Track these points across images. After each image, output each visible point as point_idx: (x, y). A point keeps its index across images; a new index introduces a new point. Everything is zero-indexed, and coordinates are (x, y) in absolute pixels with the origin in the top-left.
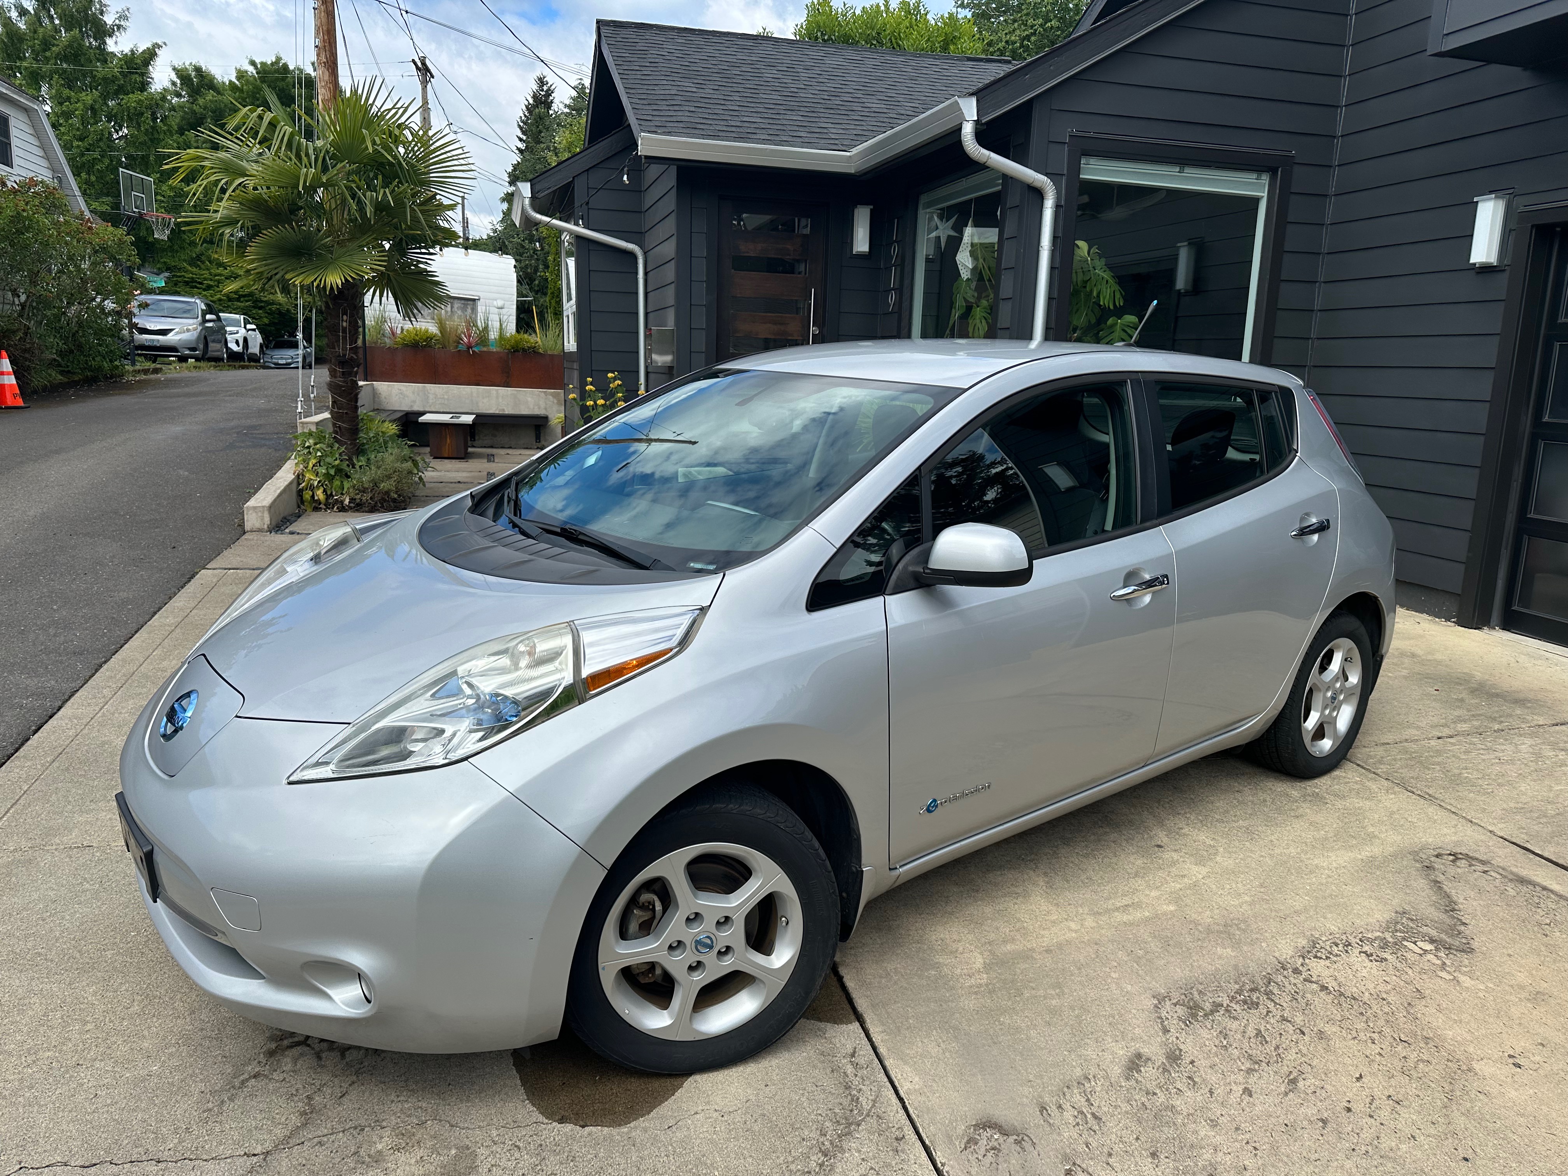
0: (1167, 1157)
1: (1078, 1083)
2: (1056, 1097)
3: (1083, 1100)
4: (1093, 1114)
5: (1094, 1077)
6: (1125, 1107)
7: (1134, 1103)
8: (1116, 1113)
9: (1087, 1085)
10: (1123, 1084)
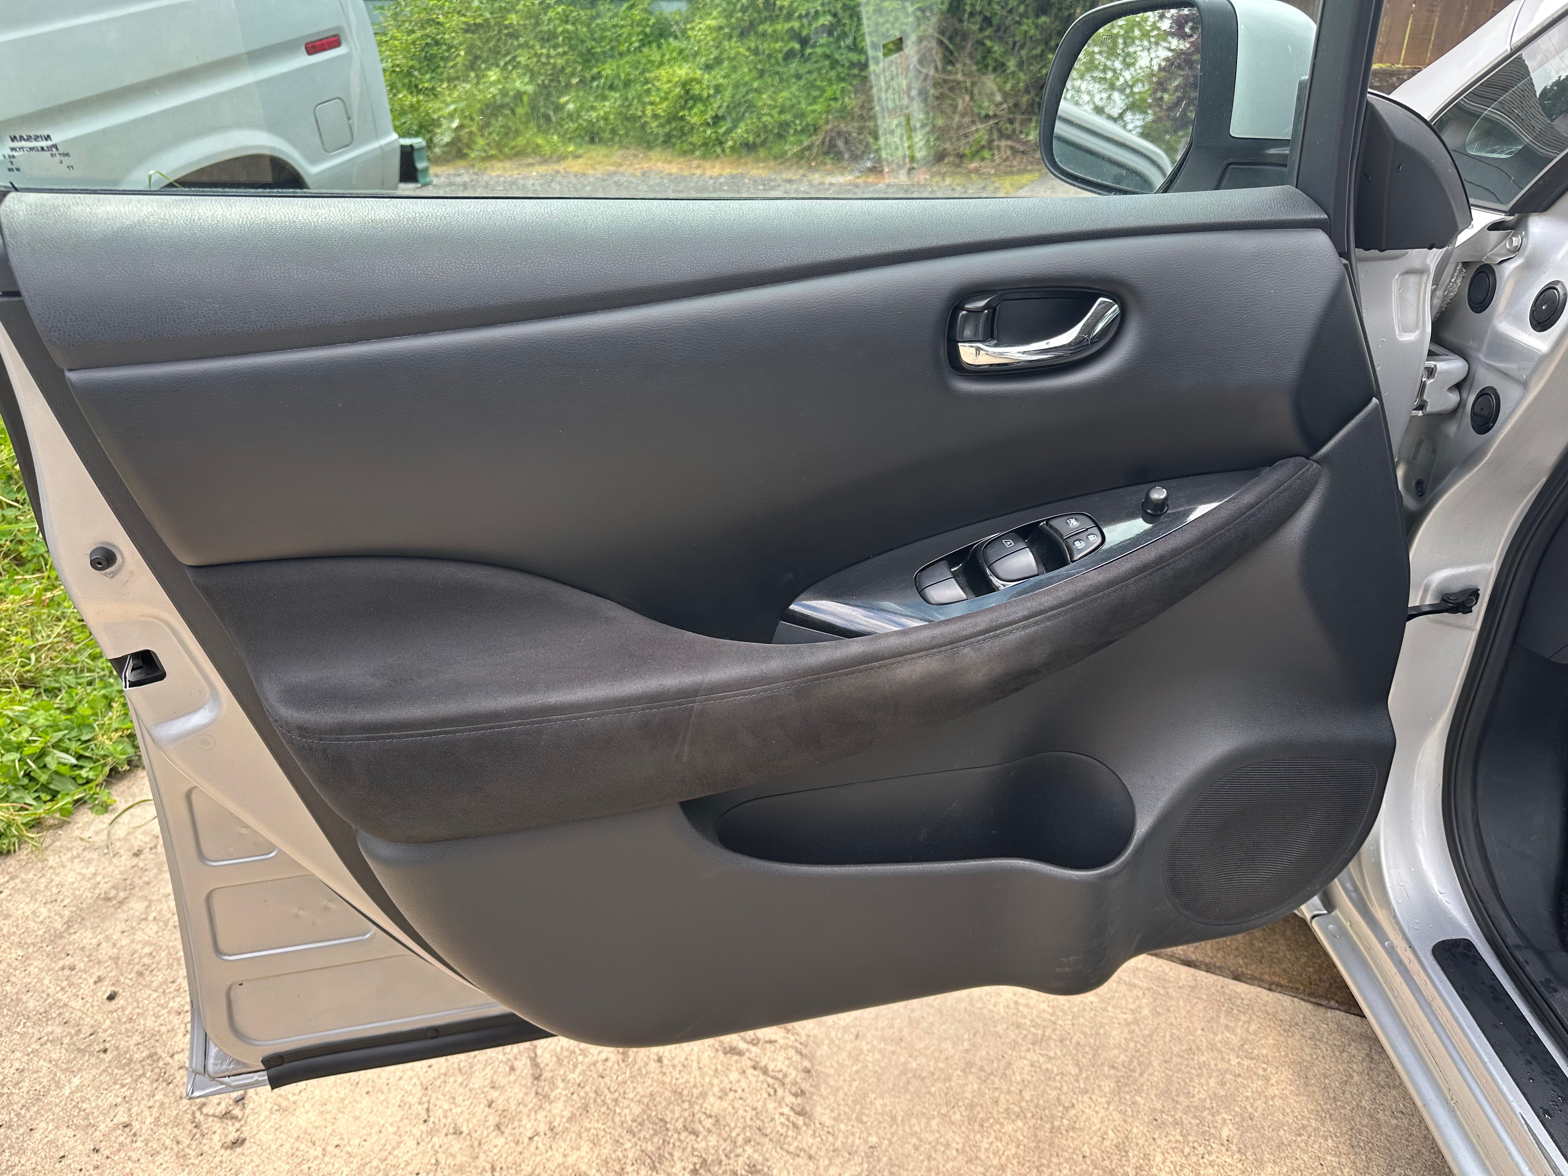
0: (606, 1060)
1: (803, 1092)
2: (803, 1039)
3: (771, 1066)
4: (740, 1053)
5: (795, 1125)
6: (713, 1104)
7: (708, 1123)
8: (716, 1081)
9: (790, 1099)
10: (749, 1150)
